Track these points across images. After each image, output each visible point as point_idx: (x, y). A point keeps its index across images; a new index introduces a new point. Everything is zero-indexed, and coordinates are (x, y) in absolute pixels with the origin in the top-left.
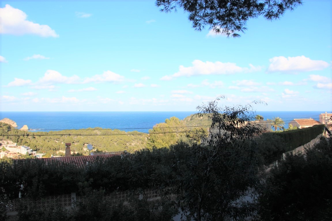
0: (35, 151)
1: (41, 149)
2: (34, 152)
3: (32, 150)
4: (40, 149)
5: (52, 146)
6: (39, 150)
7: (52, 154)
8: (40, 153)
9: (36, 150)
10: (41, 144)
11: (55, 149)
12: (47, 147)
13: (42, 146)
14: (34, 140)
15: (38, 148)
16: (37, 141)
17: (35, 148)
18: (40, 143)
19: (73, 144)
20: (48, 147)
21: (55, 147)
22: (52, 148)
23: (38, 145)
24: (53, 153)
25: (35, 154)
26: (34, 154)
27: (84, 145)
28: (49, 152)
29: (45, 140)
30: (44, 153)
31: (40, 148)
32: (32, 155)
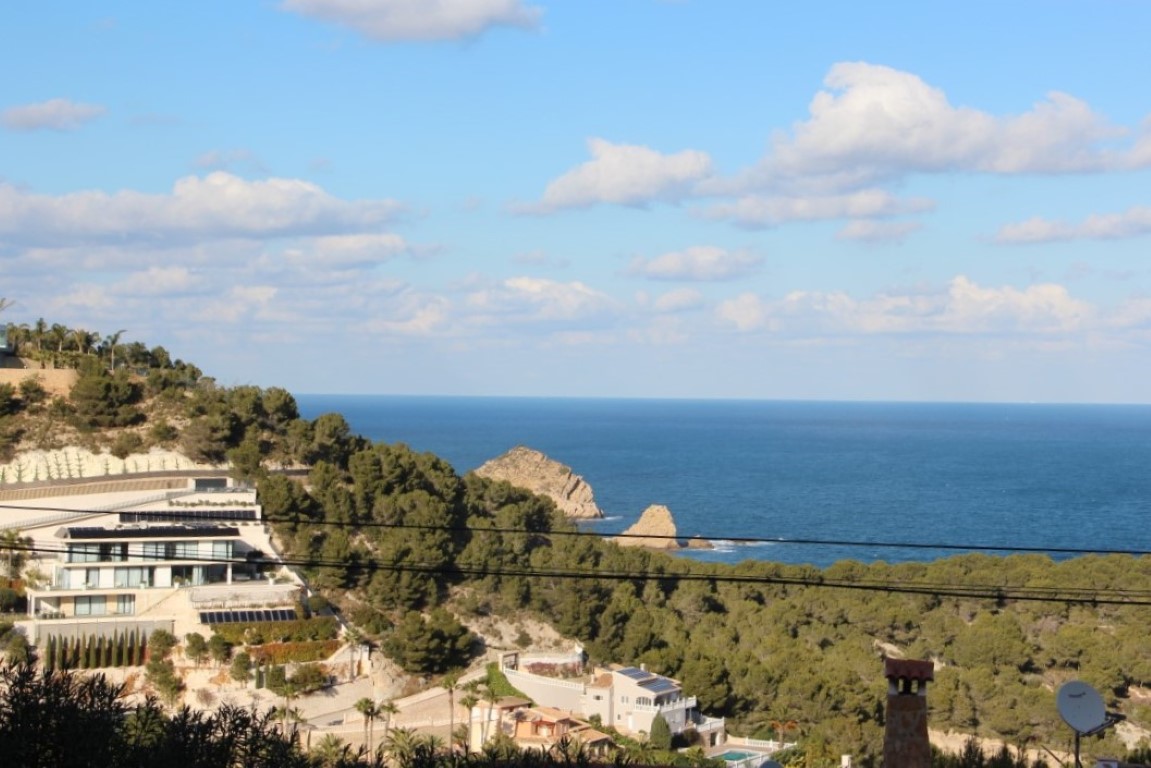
0: (717, 713)
1: (761, 705)
2: (712, 724)
3: (694, 709)
4: (755, 702)
5: (850, 682)
6: (748, 707)
7: (849, 752)
8: (752, 735)
9: (726, 710)
10: (767, 661)
11: (870, 708)
12: (810, 687)
13: (770, 680)
14: (717, 630)
15: (738, 690)
16: (736, 639)
17: (722, 688)
18: (757, 652)
19: (1029, 677)
20: (820, 688)
21: (870, 699)
22: (851, 701)
23: (744, 673)
24: (855, 746)
25: (713, 736)
26: (707, 738)
27: (1121, 692)
28: (826, 729)
29: (795, 635)
30: (787, 738)
31: (759, 694)
32: (696, 748)
